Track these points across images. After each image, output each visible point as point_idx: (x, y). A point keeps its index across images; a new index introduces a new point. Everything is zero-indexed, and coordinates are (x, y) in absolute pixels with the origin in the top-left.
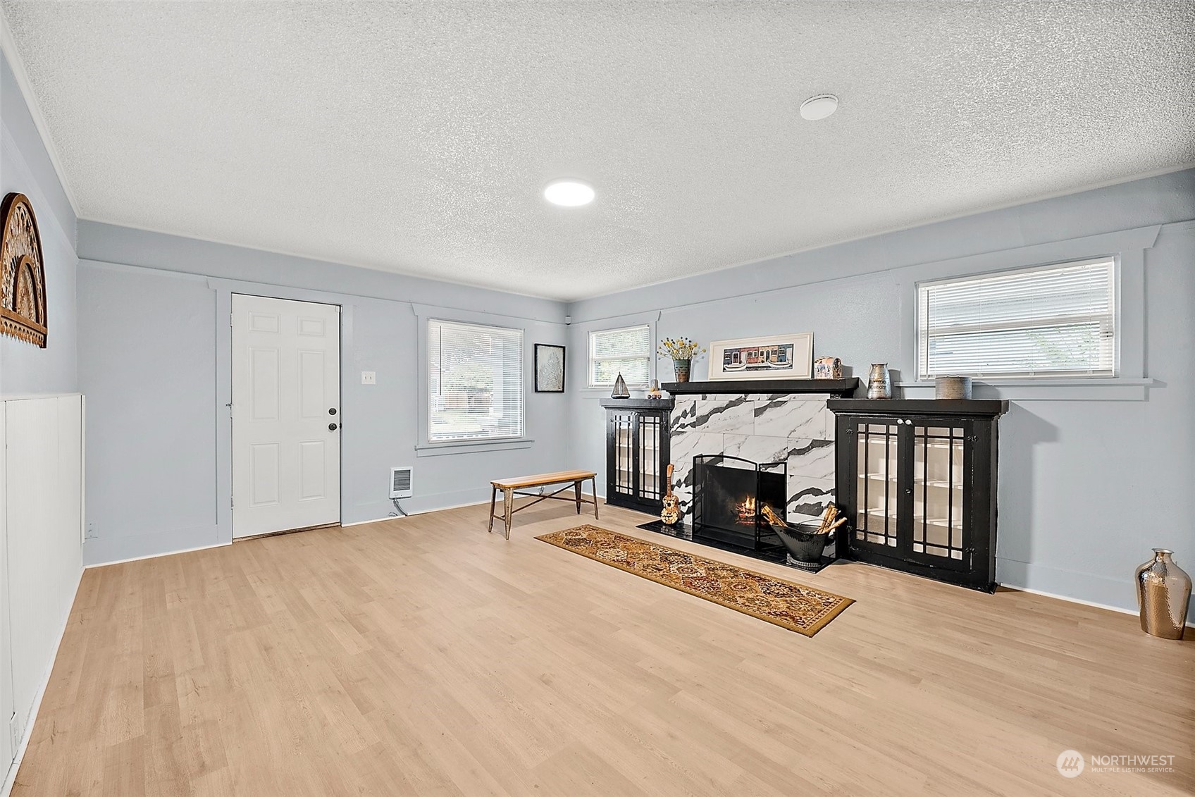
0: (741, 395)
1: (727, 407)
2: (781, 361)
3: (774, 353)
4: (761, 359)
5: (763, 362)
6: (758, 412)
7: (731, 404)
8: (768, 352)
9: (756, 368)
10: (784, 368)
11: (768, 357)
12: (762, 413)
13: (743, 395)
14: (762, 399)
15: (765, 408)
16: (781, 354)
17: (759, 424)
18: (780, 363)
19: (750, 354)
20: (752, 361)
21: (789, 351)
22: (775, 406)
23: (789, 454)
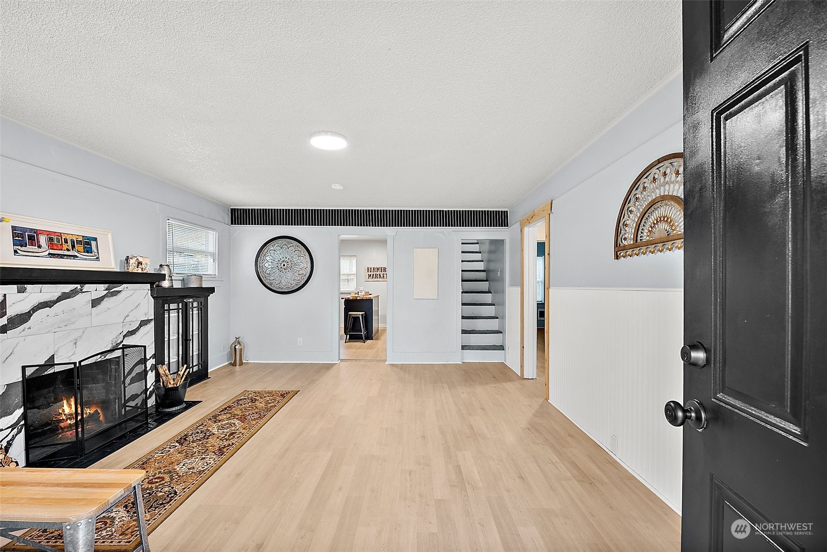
0: (76, 286)
1: (59, 299)
2: (88, 252)
3: (79, 242)
4: (65, 246)
5: (68, 250)
6: (95, 303)
7: (64, 296)
8: (73, 242)
9: (62, 256)
10: (91, 260)
11: (73, 247)
12: (99, 303)
13: (79, 286)
14: (98, 290)
15: (102, 299)
16: (87, 245)
17: (97, 314)
18: (87, 254)
19: (51, 239)
20: (55, 248)
21: (93, 243)
22: (112, 296)
23: (124, 337)
